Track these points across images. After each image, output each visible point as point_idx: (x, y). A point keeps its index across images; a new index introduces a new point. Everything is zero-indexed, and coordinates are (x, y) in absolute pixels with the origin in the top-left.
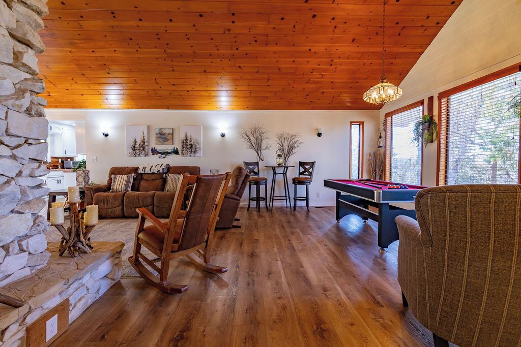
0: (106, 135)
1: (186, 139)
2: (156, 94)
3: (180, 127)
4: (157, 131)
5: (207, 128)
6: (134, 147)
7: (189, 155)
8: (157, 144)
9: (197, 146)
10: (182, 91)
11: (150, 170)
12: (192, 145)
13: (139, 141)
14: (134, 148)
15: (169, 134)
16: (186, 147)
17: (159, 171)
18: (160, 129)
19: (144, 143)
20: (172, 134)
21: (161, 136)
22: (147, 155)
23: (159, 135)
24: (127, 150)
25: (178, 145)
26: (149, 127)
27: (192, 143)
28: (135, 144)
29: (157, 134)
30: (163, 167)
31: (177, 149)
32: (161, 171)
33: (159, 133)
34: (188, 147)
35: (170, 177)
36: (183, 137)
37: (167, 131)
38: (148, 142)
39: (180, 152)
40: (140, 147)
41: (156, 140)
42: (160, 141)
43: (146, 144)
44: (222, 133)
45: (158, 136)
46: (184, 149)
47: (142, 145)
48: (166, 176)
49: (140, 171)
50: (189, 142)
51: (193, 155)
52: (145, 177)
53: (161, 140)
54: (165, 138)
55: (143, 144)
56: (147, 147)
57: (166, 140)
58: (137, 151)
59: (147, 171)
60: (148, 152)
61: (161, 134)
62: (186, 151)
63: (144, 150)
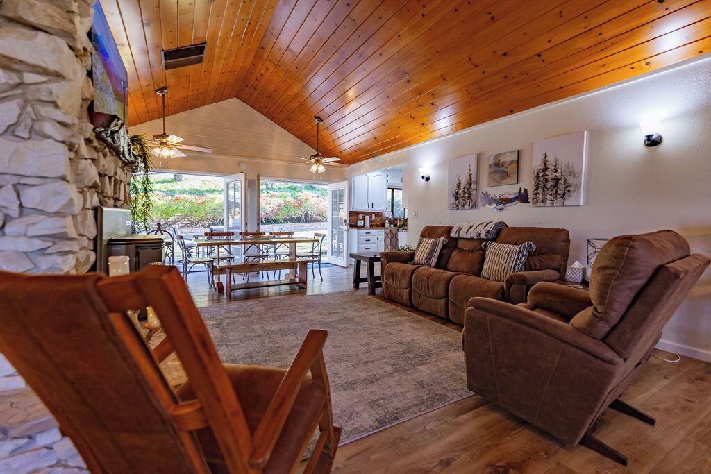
0: (428, 179)
1: (546, 169)
2: (481, 89)
3: (533, 143)
4: (491, 161)
5: (601, 133)
6: (457, 193)
7: (549, 202)
8: (490, 185)
9: (571, 180)
10: (527, 59)
11: (467, 232)
12: (557, 180)
13: (463, 183)
14: (456, 195)
15: (512, 162)
16: (545, 186)
17: (480, 234)
18: (497, 155)
19: (471, 184)
20: (518, 162)
21: (498, 169)
22: (474, 206)
23: (494, 168)
24: (447, 198)
25: (527, 184)
26: (479, 157)
27: (558, 175)
28: (458, 189)
29: (490, 166)
30: (488, 228)
31: (526, 191)
32: (483, 236)
33: (494, 164)
34: (549, 185)
35: (494, 249)
36: (537, 164)
37: (507, 159)
38: (477, 183)
39: (531, 197)
40: (464, 193)
41: (489, 177)
42: (495, 180)
43: (473, 186)
44: (649, 137)
45: (492, 170)
46: (540, 191)
47: (468, 189)
48: (486, 246)
49: (454, 234)
50: (550, 174)
51: (558, 202)
52: (460, 244)
53: (497, 176)
54: (504, 171)
55: (468, 187)
56: (474, 192)
57: (506, 175)
58: (461, 201)
59: (462, 234)
60: (476, 201)
61: (497, 165)
62: (544, 193)
63: (469, 197)
